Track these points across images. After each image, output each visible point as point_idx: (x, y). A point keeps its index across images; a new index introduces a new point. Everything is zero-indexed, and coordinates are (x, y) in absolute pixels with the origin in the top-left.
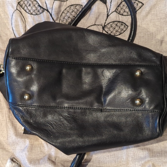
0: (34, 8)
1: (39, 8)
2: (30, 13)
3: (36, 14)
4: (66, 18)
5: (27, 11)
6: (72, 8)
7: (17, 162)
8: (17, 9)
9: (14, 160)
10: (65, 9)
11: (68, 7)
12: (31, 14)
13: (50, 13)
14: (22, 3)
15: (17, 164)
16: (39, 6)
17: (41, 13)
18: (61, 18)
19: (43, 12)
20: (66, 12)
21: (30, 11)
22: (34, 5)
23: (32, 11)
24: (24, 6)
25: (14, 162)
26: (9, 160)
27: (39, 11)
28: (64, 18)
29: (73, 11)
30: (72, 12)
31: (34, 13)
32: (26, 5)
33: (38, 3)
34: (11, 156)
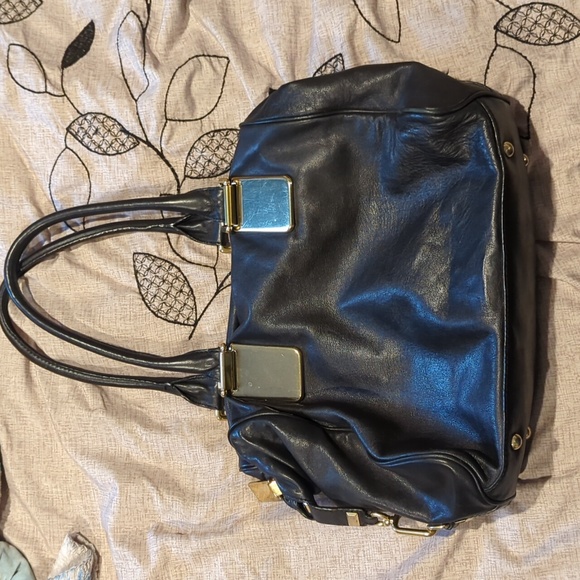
0: (109, 138)
1: (124, 136)
2: (100, 151)
3: (118, 153)
4: (201, 161)
5: (92, 147)
6: (217, 137)
7: (87, 543)
8: (67, 147)
9: (80, 537)
10: (199, 139)
11: (207, 134)
12: (105, 153)
13: (156, 150)
14: (76, 127)
15: (89, 548)
16: (124, 130)
17: (131, 149)
18: (189, 161)
19: (135, 145)
20: (200, 147)
21: (99, 147)
22: (109, 131)
23: (104, 146)
24: (81, 134)
25: (80, 543)
26: (67, 540)
27: (123, 145)
28: (197, 162)
29: (220, 145)
30: (218, 148)
31: (111, 151)
32: (86, 133)
33: (120, 124)
34: (73, 529)
